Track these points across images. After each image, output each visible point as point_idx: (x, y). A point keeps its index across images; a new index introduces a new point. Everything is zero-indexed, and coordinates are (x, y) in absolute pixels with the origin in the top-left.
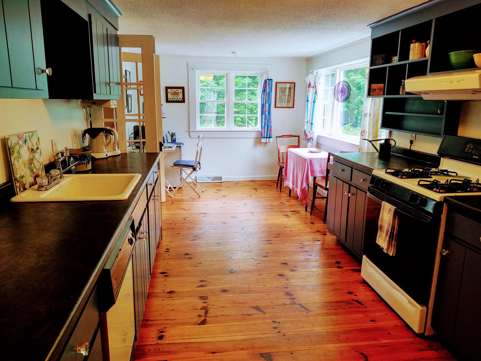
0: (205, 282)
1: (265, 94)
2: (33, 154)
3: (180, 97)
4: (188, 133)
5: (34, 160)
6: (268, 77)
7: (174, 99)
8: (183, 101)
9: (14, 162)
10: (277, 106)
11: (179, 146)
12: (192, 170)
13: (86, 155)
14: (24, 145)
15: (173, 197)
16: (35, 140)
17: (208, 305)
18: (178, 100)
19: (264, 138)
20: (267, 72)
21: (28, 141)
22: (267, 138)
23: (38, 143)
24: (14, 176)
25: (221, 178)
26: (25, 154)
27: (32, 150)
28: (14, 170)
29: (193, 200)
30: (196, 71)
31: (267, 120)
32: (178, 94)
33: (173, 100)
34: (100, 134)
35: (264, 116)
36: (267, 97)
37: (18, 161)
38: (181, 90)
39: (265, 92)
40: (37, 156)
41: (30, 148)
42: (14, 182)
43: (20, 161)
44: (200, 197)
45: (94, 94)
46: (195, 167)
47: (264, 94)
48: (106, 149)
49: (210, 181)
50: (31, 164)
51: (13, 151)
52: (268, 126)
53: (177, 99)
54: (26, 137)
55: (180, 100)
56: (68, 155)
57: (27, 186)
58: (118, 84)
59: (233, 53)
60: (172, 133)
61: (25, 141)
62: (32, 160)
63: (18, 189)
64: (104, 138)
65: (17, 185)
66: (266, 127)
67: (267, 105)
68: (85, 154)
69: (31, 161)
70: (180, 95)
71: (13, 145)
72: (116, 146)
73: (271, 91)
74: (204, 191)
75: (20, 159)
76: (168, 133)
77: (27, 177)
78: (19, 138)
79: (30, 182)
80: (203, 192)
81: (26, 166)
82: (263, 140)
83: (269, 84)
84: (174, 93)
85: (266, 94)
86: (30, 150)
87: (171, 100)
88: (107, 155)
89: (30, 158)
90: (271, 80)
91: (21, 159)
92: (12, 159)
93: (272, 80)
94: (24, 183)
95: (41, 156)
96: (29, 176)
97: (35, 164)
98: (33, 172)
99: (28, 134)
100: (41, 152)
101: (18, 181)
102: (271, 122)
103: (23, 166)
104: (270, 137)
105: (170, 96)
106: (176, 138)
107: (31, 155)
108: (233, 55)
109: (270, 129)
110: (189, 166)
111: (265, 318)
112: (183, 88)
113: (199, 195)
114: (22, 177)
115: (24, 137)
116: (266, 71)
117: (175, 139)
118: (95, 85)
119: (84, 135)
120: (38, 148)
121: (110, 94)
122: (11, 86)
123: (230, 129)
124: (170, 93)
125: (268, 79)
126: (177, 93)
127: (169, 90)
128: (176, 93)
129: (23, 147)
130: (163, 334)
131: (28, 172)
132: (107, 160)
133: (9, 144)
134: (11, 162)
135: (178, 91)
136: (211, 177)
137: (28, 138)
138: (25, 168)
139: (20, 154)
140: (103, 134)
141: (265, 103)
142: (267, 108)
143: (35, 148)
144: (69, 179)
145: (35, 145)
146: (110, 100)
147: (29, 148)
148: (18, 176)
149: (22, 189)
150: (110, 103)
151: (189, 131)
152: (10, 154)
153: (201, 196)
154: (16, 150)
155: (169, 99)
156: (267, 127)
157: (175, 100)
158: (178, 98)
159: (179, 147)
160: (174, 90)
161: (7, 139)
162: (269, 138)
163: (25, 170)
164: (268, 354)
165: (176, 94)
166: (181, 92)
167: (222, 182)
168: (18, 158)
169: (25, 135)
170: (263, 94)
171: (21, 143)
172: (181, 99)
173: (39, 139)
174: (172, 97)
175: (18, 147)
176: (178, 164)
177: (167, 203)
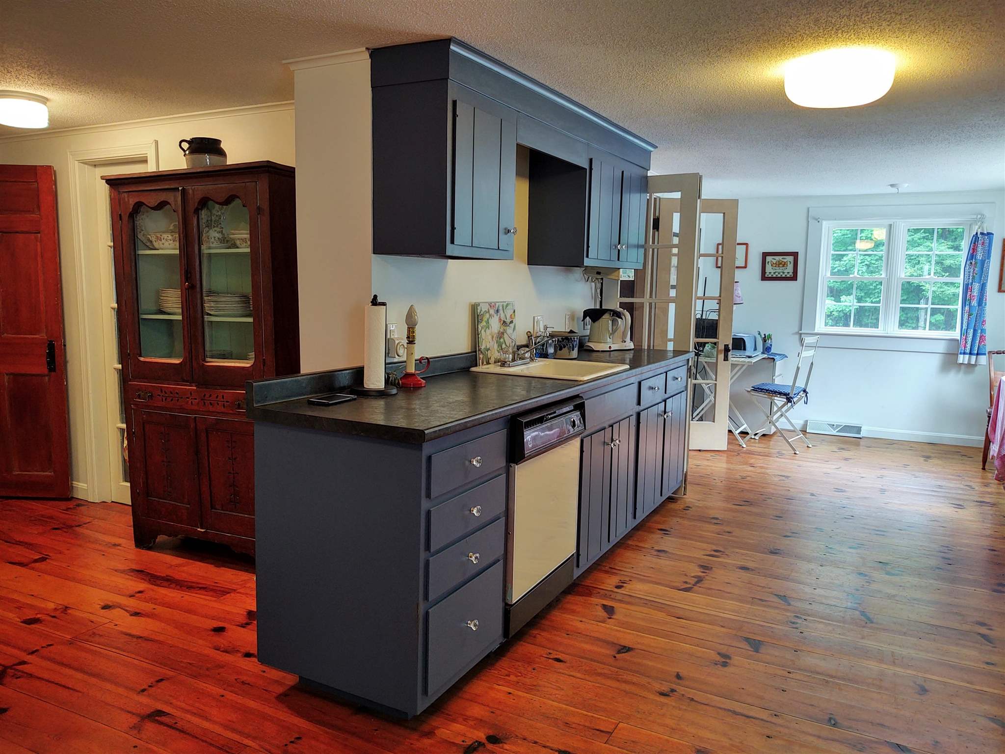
0: (721, 553)
1: (973, 263)
2: (505, 328)
3: (790, 269)
4: (797, 337)
5: (505, 334)
6: (983, 229)
7: (777, 274)
8: (794, 278)
9: (481, 331)
10: (1003, 289)
11: (772, 357)
12: (785, 400)
13: (571, 338)
14: (495, 315)
15: (744, 446)
16: (509, 312)
17: (707, 575)
18: (784, 276)
19: (964, 353)
20: (982, 219)
21: (501, 312)
22: (971, 354)
23: (513, 316)
24: (479, 346)
25: (858, 429)
26: (495, 325)
27: (504, 322)
28: (479, 339)
29: (780, 457)
30: (824, 223)
31: (973, 317)
32: (785, 266)
33: (774, 276)
34: (604, 317)
35: (967, 308)
36: (976, 269)
37: (485, 331)
38: (790, 259)
39: (972, 260)
40: (509, 330)
41: (503, 319)
42: (478, 352)
43: (488, 332)
44: (795, 454)
45: (585, 259)
46: (790, 395)
47: (971, 263)
48: (610, 338)
49: (834, 433)
50: (500, 338)
51: (482, 320)
52: (975, 331)
53: (781, 274)
54: (499, 306)
55: (788, 276)
56: (547, 334)
57: (492, 360)
58: (638, 246)
59: (892, 186)
60: (765, 335)
61: (498, 311)
62: (503, 333)
63: (481, 361)
64: (610, 322)
65: (480, 356)
66: (971, 332)
67: (976, 287)
68: (569, 337)
69: (501, 335)
70: (788, 267)
71: (482, 313)
72: (627, 334)
73: (989, 257)
74: (810, 446)
75: (487, 329)
76: (759, 334)
77: (493, 351)
78: (491, 306)
79: (496, 358)
80: (808, 447)
81: (494, 339)
82: (962, 359)
83: (983, 244)
84: (777, 263)
85: (976, 263)
86: (502, 322)
87: (770, 276)
88: (610, 347)
89: (500, 331)
90: (989, 234)
91: (489, 329)
92: (480, 327)
93: (993, 234)
94: (489, 357)
95: (515, 332)
96: (496, 351)
97: (505, 339)
98: (501, 347)
99: (502, 303)
100: (515, 326)
101: (481, 352)
102: (984, 321)
103: (490, 337)
104: (979, 352)
105: (769, 269)
106: (771, 345)
107: (502, 328)
108: (894, 190)
109: (981, 337)
110: (780, 393)
111: (787, 610)
112: (795, 255)
113: (794, 450)
114: (488, 350)
115: (497, 306)
116: (979, 216)
117: (769, 346)
118: (588, 247)
119: (585, 317)
120: (511, 322)
121: (618, 260)
122: (497, 248)
123: (889, 332)
124: (770, 263)
125: (982, 234)
126: (783, 263)
127: (769, 259)
128: (781, 264)
129: (493, 316)
130: (625, 585)
131: (496, 346)
132: (610, 355)
133: (479, 311)
134: (478, 330)
135: (785, 261)
136: (838, 426)
137: (501, 308)
138: (493, 340)
139: (488, 323)
140: (608, 317)
141: (970, 281)
142: (976, 293)
143: (508, 321)
144: (541, 363)
145: (508, 317)
146: (620, 269)
147: (500, 319)
148: (483, 347)
149: (485, 363)
150: (619, 272)
151: (800, 332)
152: (478, 321)
153: (797, 452)
154: (485, 319)
155: (767, 274)
156: (972, 330)
157: (779, 276)
158: (784, 273)
159: (772, 360)
160: (777, 258)
161: (477, 305)
162: (978, 354)
163: (492, 343)
164: (757, 642)
165: (781, 266)
166: (790, 262)
167: (860, 438)
168: (486, 328)
169: (497, 304)
170: (968, 262)
171: (492, 312)
172: (791, 274)
173: (514, 312)
174: (773, 271)
175: (487, 315)
176: (761, 389)
177: (729, 453)
